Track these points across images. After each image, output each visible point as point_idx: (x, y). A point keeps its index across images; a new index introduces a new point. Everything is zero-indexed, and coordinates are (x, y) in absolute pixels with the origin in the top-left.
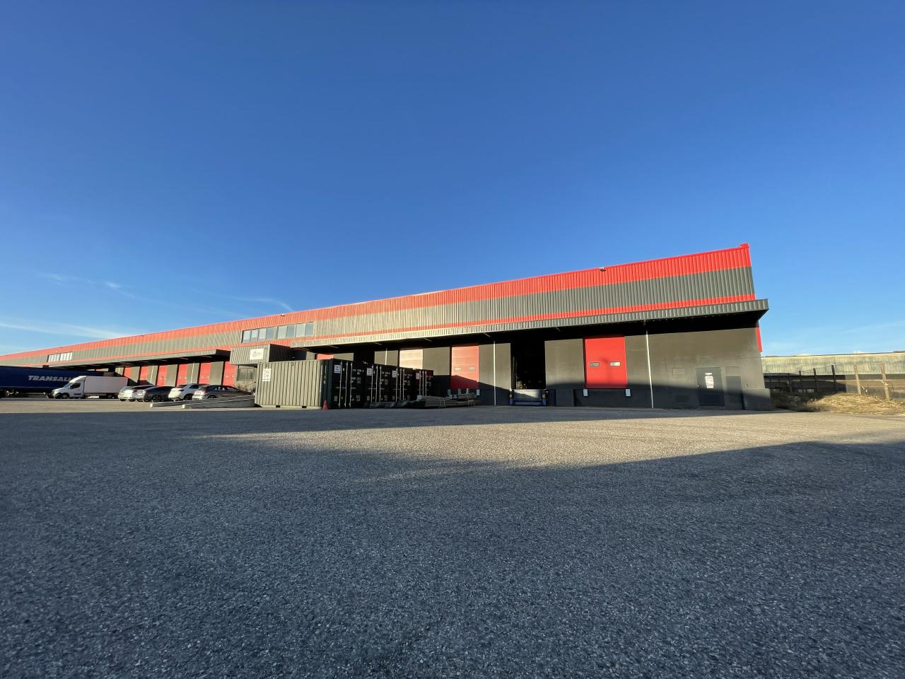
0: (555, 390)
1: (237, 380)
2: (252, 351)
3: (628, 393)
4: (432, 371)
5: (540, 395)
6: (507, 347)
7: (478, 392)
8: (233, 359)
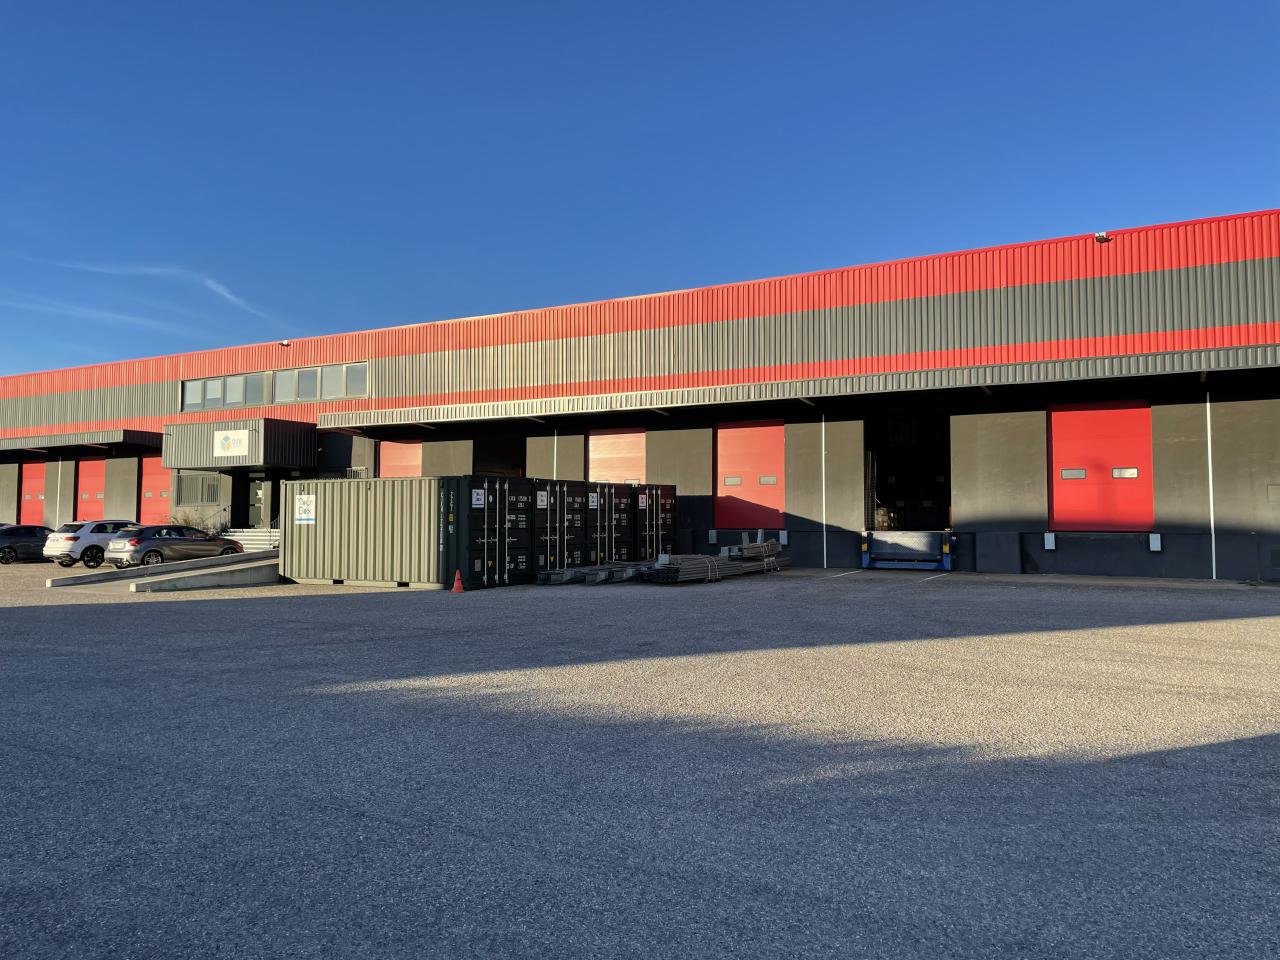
0: (974, 535)
1: (179, 502)
2: (219, 436)
3: (1155, 542)
4: (674, 488)
5: (936, 543)
6: (855, 429)
7: (783, 536)
8: (173, 454)
